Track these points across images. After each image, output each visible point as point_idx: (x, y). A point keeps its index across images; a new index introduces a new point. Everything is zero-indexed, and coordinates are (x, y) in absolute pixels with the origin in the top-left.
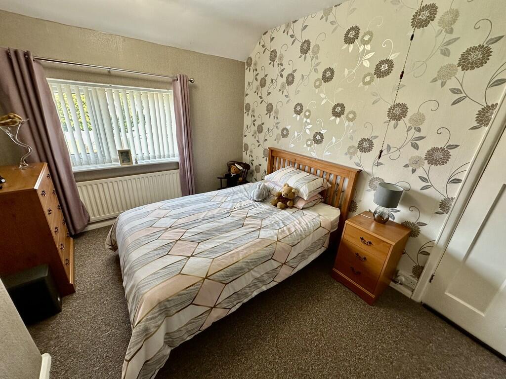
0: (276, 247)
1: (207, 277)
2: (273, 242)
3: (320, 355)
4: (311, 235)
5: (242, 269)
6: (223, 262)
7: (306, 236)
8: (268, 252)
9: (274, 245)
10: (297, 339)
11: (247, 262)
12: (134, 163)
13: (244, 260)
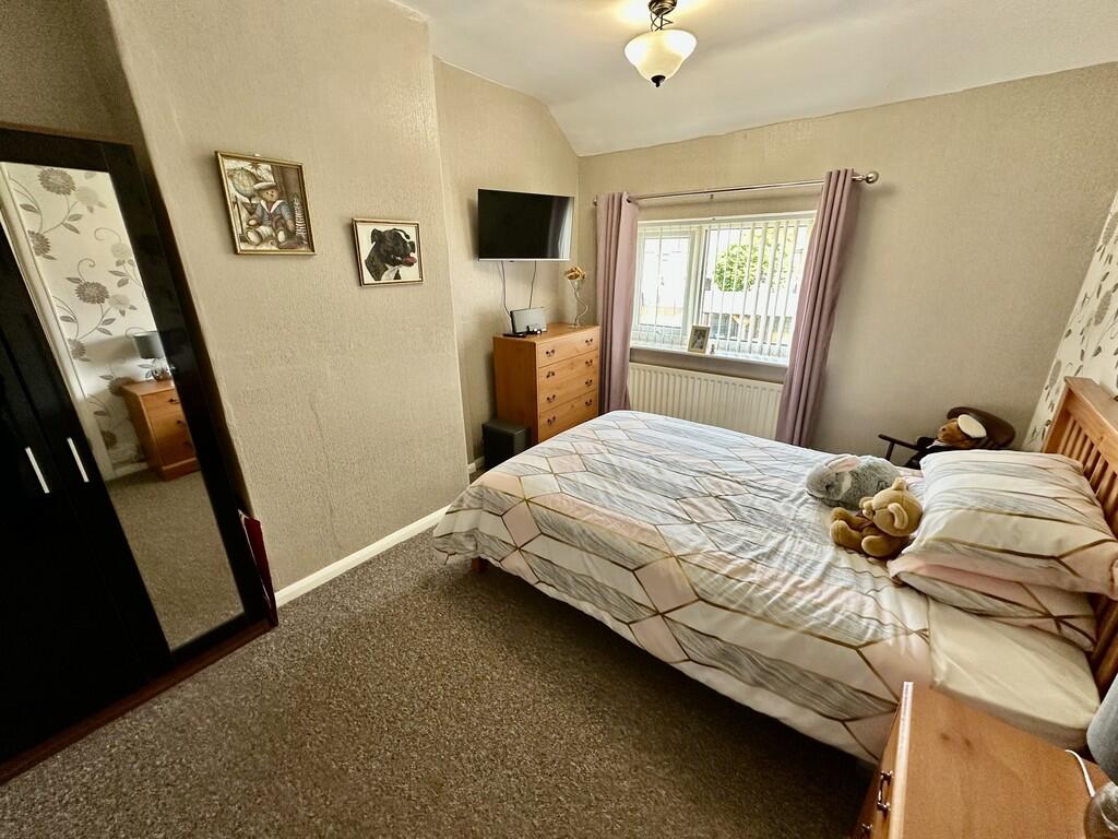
0: (657, 560)
1: (528, 501)
2: (666, 549)
3: (539, 796)
4: (789, 634)
5: (570, 531)
6: (562, 503)
7: (764, 618)
8: (633, 552)
9: (657, 555)
10: (562, 742)
11: (584, 531)
12: (708, 352)
13: (585, 527)
